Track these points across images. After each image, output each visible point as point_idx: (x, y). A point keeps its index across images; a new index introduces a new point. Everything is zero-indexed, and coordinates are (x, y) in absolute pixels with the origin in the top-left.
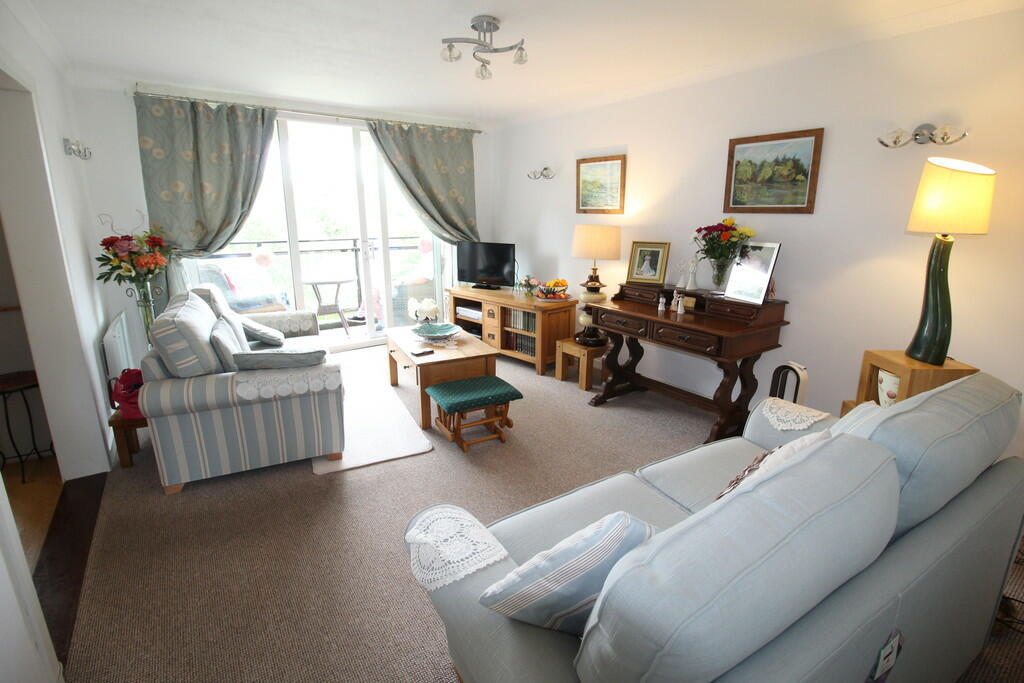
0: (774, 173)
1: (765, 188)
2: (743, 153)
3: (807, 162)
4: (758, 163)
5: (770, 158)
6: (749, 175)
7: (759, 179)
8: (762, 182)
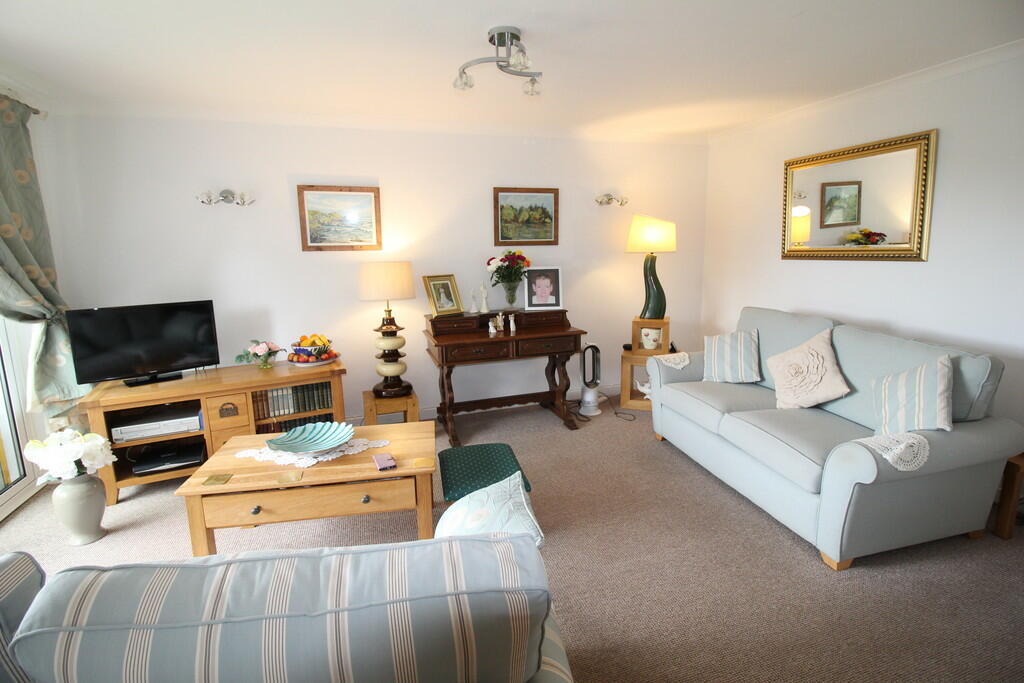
0: (530, 216)
1: (525, 227)
2: (506, 200)
3: (551, 210)
4: (518, 208)
5: (526, 205)
6: (512, 217)
7: (520, 220)
8: (522, 222)
